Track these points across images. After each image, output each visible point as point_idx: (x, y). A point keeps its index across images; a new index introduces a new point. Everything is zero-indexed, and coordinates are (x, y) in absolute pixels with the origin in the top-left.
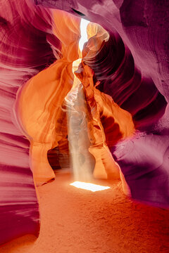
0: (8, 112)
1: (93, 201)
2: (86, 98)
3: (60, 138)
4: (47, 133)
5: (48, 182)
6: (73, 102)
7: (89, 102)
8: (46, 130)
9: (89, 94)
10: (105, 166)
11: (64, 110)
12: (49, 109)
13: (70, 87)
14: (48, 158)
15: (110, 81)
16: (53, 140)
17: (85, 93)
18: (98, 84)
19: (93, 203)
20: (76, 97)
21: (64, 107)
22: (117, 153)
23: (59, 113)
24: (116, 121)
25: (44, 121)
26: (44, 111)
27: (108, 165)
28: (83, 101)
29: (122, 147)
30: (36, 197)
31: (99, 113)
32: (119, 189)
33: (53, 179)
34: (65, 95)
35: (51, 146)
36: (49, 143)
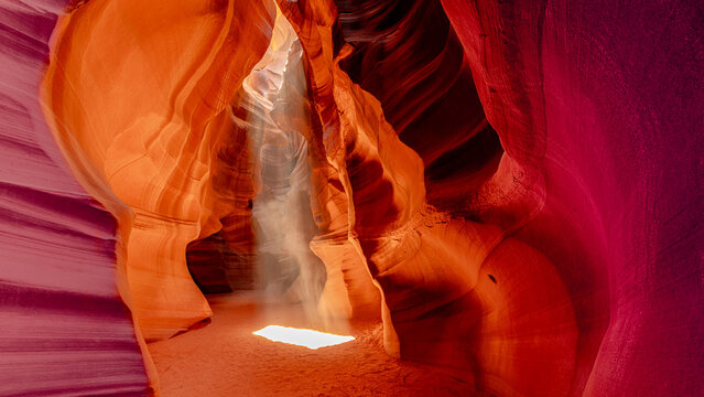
0: (22, 112)
1: (308, 371)
2: (311, 93)
3: (227, 209)
4: (185, 190)
5: (190, 328)
6: (272, 99)
7: (320, 109)
8: (180, 181)
9: (319, 80)
10: (349, 288)
11: (240, 123)
12: (186, 112)
13: (261, 46)
14: (189, 264)
15: (382, 52)
16: (203, 212)
17: (309, 74)
18: (346, 52)
19: (308, 376)
20: (280, 85)
21: (242, 114)
22: (379, 259)
23: (223, 130)
24: (387, 173)
25: (172, 152)
26: (169, 119)
27: (357, 285)
28: (301, 100)
29: (394, 244)
30: (144, 373)
31: (343, 145)
32: (375, 342)
33: (206, 321)
34: (244, 71)
35: (199, 229)
36: (190, 221)
